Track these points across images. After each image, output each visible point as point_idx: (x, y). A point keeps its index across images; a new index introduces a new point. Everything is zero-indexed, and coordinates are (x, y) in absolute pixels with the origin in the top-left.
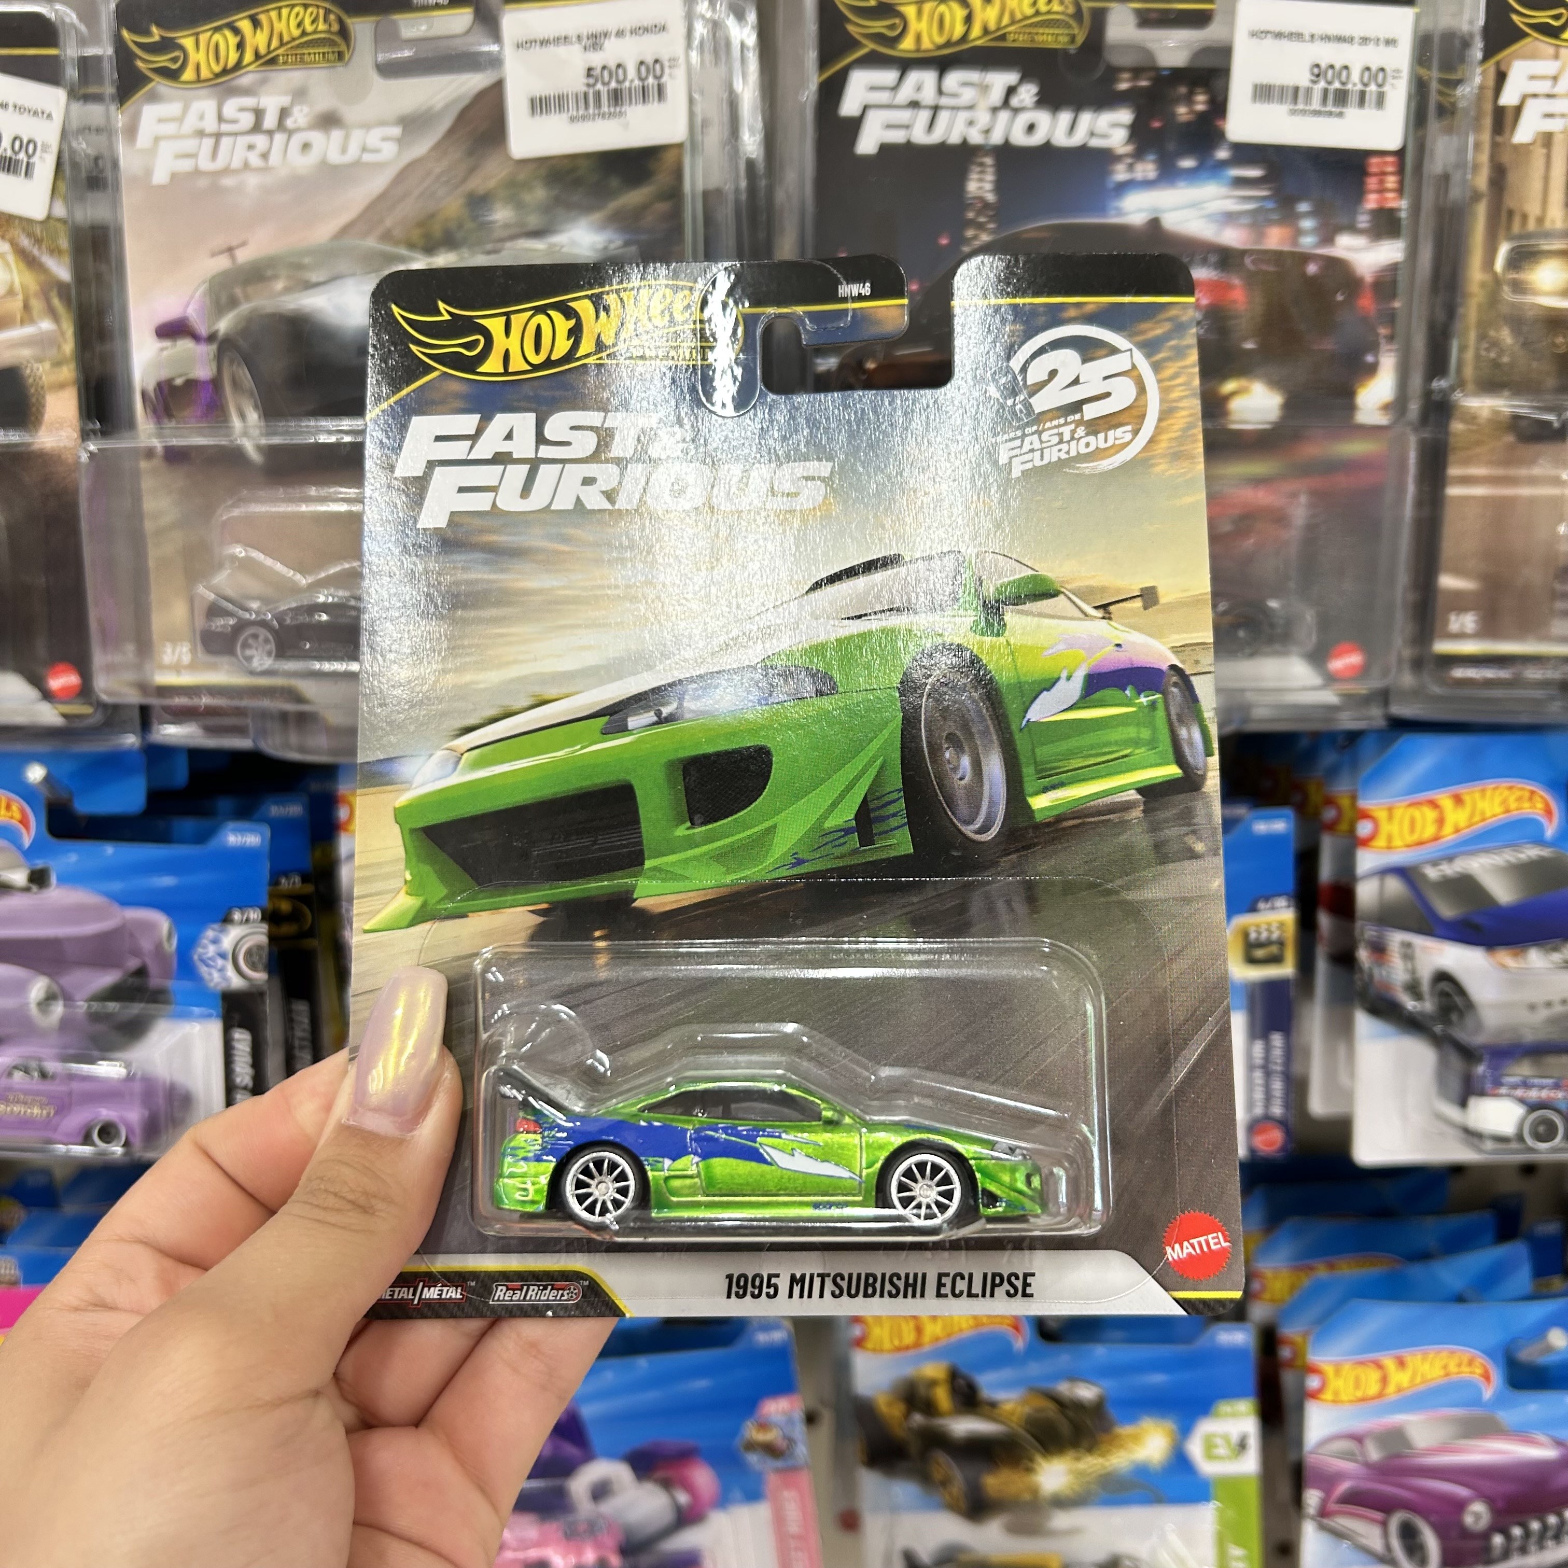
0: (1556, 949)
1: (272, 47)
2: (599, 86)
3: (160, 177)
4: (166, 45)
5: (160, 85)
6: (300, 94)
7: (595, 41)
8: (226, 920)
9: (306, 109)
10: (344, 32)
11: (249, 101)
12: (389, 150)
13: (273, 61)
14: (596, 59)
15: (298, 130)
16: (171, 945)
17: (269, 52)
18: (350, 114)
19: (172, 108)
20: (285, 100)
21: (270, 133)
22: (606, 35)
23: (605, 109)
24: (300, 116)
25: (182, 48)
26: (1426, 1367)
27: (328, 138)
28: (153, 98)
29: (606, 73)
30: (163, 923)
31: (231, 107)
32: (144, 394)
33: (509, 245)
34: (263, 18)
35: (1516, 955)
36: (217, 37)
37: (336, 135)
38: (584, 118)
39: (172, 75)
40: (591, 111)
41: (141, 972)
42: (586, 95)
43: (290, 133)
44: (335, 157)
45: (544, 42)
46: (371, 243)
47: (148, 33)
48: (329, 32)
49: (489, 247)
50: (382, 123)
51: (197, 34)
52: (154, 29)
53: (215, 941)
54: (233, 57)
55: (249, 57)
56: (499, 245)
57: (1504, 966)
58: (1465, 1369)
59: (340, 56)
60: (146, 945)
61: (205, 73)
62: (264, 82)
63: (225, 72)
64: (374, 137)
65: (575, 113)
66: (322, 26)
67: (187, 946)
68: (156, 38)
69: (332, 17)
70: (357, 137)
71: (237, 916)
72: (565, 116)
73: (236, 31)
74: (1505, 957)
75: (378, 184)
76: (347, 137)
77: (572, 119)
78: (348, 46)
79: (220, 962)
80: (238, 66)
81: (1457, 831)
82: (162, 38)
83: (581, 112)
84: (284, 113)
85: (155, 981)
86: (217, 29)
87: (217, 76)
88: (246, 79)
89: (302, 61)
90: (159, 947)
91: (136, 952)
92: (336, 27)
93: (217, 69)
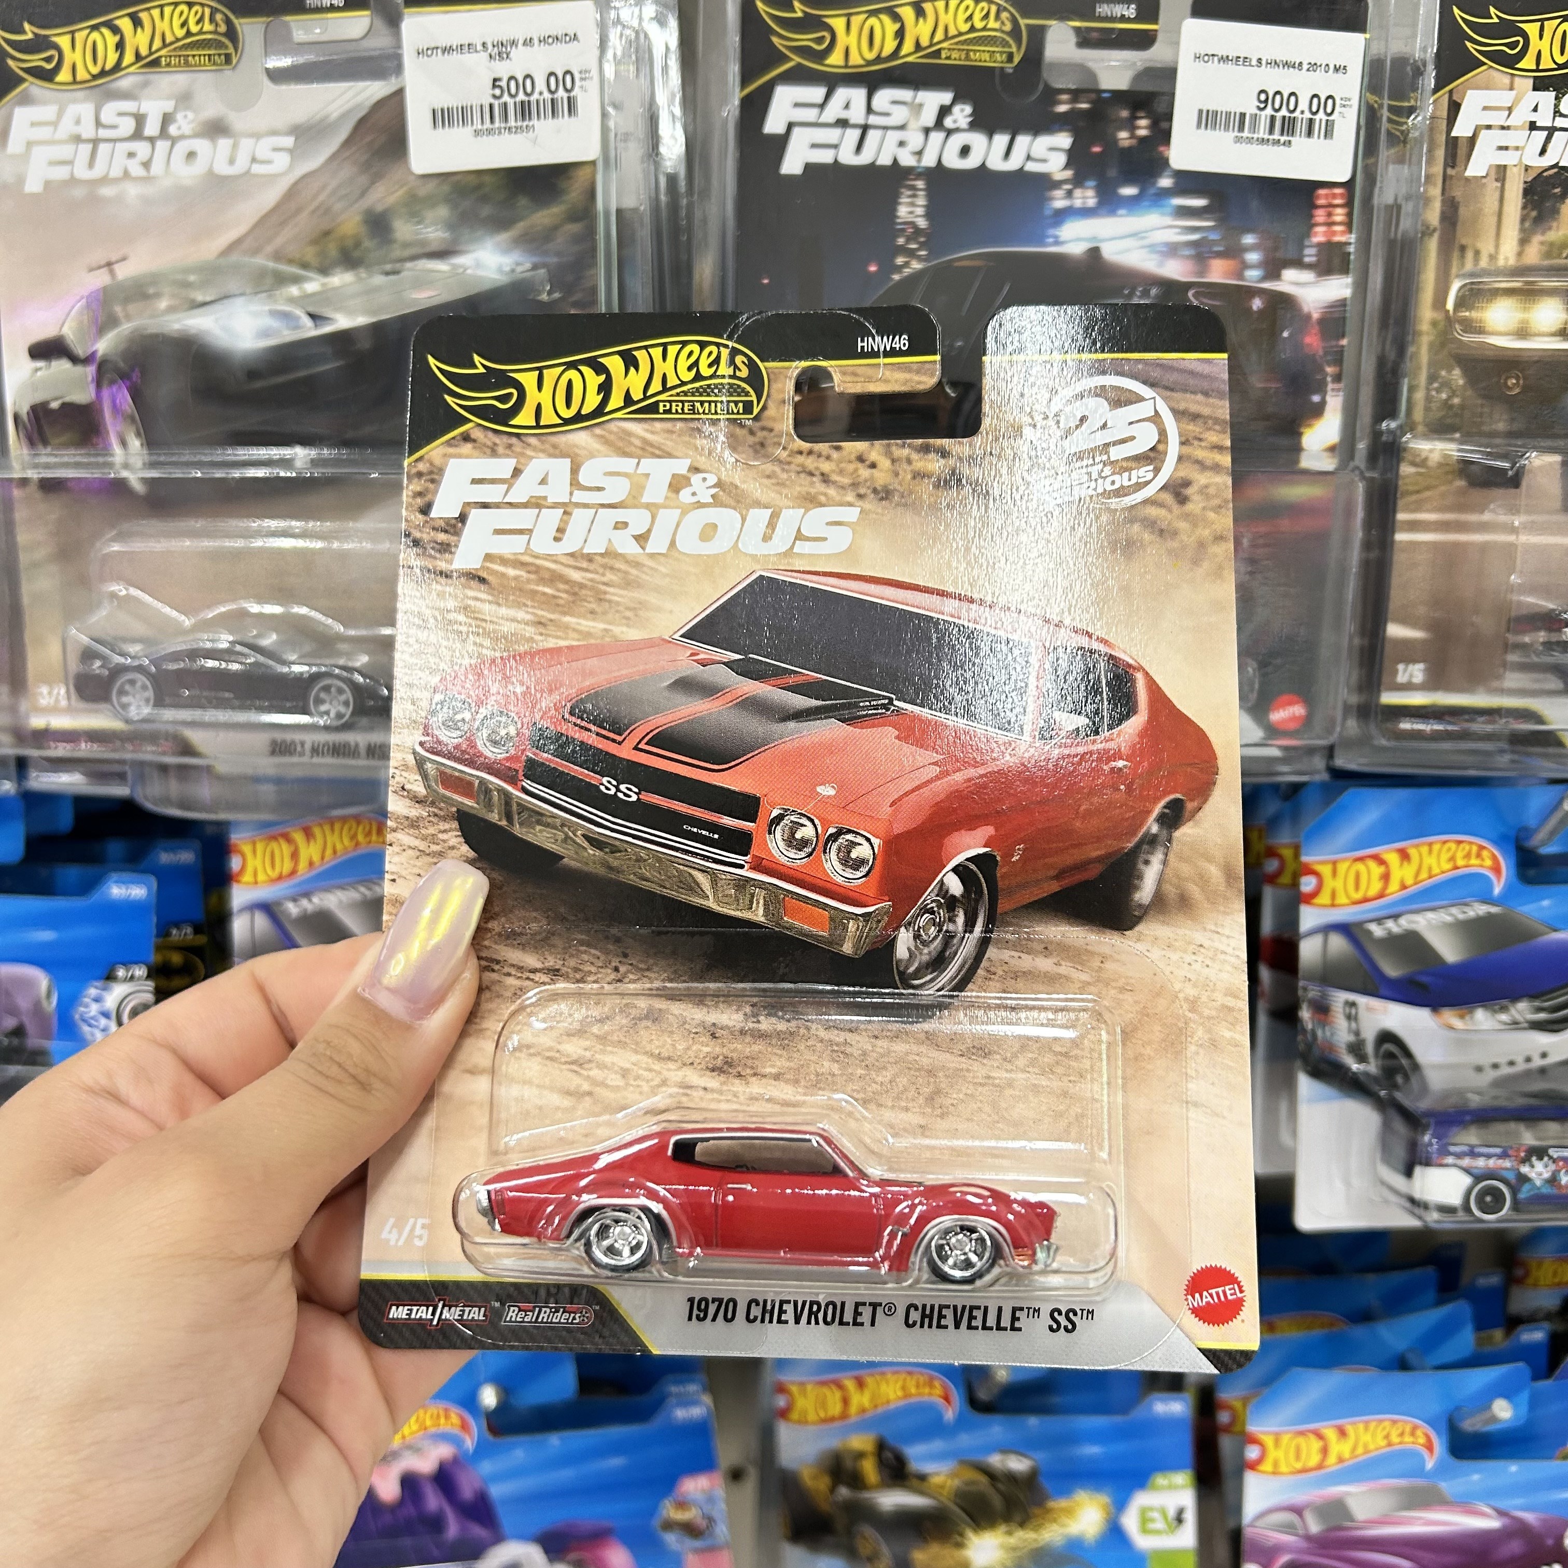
0: (1504, 1009)
1: (154, 48)
2: (506, 98)
3: (33, 186)
4: (39, 45)
5: (32, 86)
6: (184, 99)
7: (502, 50)
8: (110, 977)
9: (190, 115)
10: (232, 34)
11: (129, 106)
12: (282, 161)
13: (155, 63)
14: (503, 69)
15: (182, 137)
16: (50, 1003)
17: (151, 54)
18: (238, 121)
19: (47, 112)
20: (168, 106)
21: (152, 140)
22: (513, 43)
23: (512, 122)
24: (183, 124)
25: (57, 48)
26: (1366, 1438)
27: (215, 147)
28: (26, 100)
29: (513, 83)
30: (42, 980)
31: (109, 112)
32: (16, 418)
33: (409, 265)
34: (144, 16)
35: (1462, 1017)
36: (95, 35)
37: (224, 144)
38: (490, 132)
39: (46, 76)
40: (497, 124)
41: (19, 1032)
42: (491, 106)
43: (174, 140)
44: (222, 168)
45: (447, 50)
46: (261, 261)
47: (22, 31)
48: (215, 32)
49: (388, 267)
50: (274, 133)
51: (73, 32)
52: (27, 26)
53: (97, 1000)
54: (112, 58)
55: (129, 58)
56: (398, 266)
57: (1451, 1028)
58: (1408, 1439)
59: (228, 59)
60: (23, 1003)
61: (82, 75)
62: (146, 84)
63: (103, 73)
64: (264, 148)
65: (480, 127)
66: (208, 27)
67: (68, 1005)
68: (30, 36)
69: (219, 17)
70: (246, 144)
71: (121, 973)
72: (469, 130)
73: (116, 30)
74: (1450, 1016)
75: (270, 197)
76: (235, 146)
77: (477, 133)
78: (236, 49)
79: (103, 1022)
80: (117, 67)
81: (1404, 887)
82: (35, 34)
83: (488, 124)
84: (167, 120)
85: (33, 1041)
86: (95, 28)
87: (95, 77)
88: (125, 83)
89: (187, 63)
90: (37, 1006)
91: (13, 1011)
92: (223, 28)
93: (95, 70)
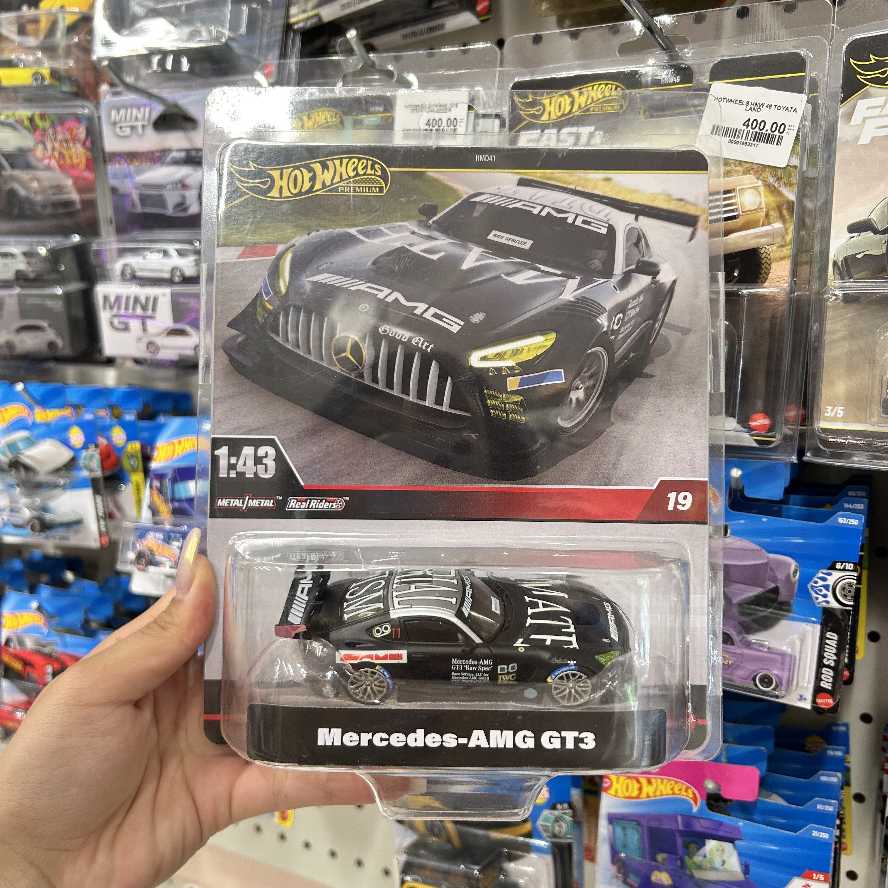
3: (864, 140)
4: (879, 65)
5: (871, 88)
8: (833, 567)
16: (795, 576)
19: (878, 101)
28: (866, 96)
30: (793, 564)
32: (835, 263)
39: (881, 82)
41: (776, 590)
47: (868, 60)
52: (872, 57)
53: (824, 579)
60: (781, 576)
67: (805, 579)
68: (873, 61)
71: (838, 566)
79: (824, 591)
82: (877, 60)
85: (783, 597)
90: (788, 577)
91: (774, 579)
